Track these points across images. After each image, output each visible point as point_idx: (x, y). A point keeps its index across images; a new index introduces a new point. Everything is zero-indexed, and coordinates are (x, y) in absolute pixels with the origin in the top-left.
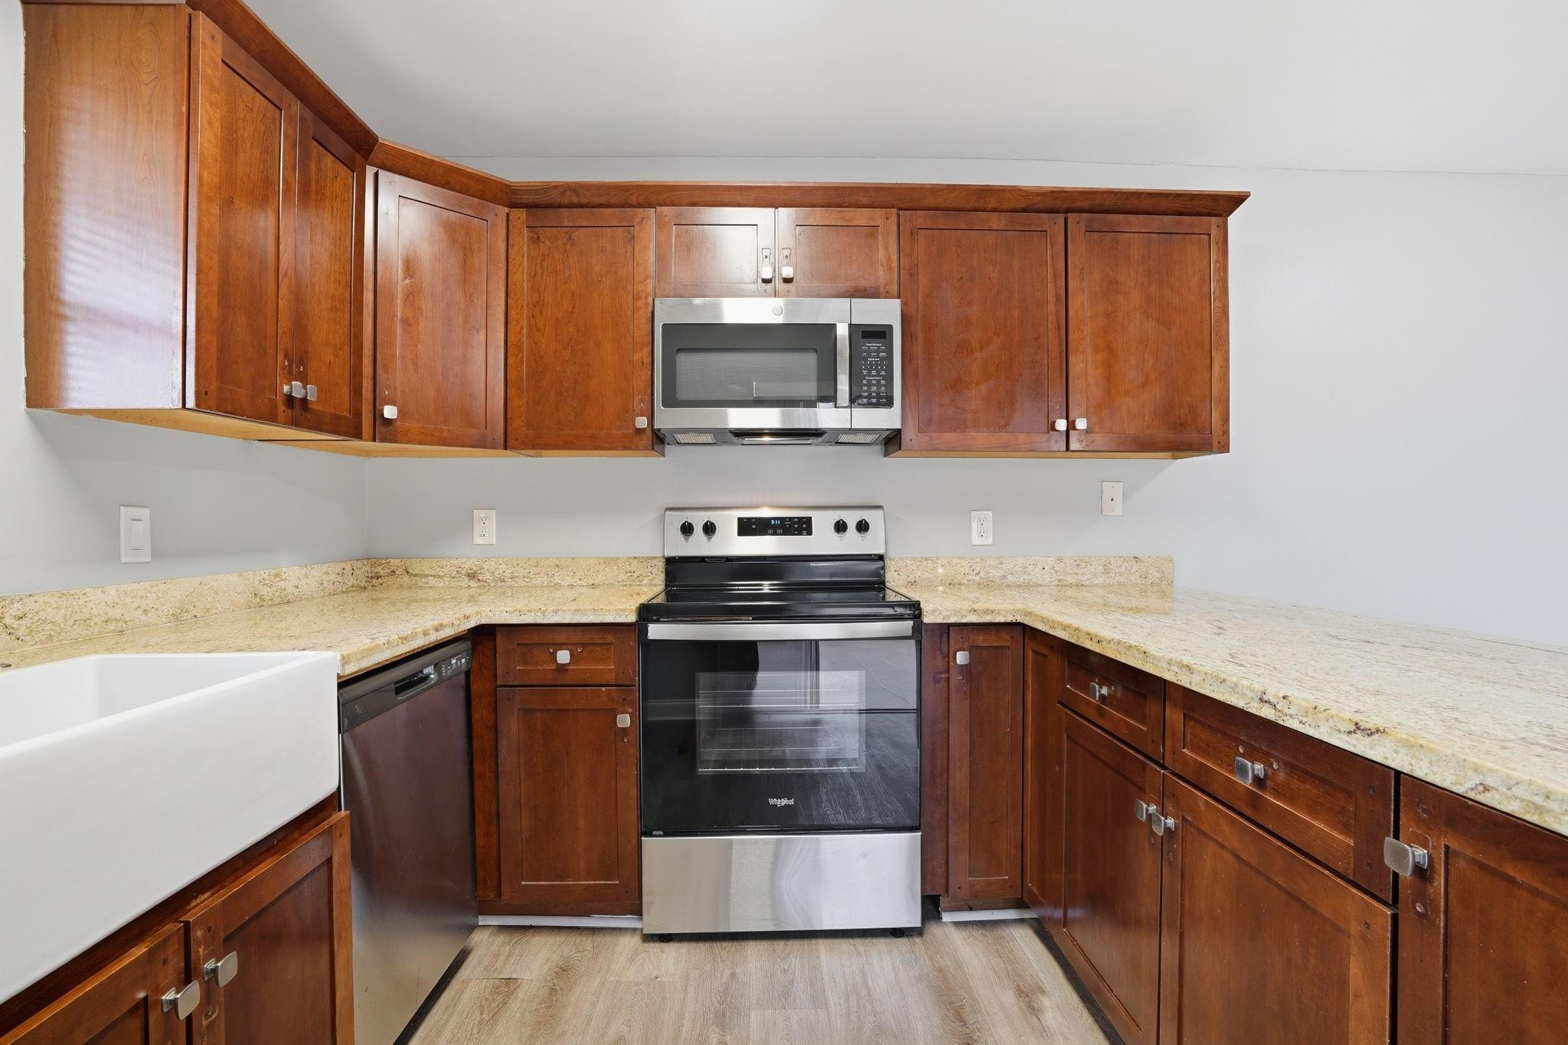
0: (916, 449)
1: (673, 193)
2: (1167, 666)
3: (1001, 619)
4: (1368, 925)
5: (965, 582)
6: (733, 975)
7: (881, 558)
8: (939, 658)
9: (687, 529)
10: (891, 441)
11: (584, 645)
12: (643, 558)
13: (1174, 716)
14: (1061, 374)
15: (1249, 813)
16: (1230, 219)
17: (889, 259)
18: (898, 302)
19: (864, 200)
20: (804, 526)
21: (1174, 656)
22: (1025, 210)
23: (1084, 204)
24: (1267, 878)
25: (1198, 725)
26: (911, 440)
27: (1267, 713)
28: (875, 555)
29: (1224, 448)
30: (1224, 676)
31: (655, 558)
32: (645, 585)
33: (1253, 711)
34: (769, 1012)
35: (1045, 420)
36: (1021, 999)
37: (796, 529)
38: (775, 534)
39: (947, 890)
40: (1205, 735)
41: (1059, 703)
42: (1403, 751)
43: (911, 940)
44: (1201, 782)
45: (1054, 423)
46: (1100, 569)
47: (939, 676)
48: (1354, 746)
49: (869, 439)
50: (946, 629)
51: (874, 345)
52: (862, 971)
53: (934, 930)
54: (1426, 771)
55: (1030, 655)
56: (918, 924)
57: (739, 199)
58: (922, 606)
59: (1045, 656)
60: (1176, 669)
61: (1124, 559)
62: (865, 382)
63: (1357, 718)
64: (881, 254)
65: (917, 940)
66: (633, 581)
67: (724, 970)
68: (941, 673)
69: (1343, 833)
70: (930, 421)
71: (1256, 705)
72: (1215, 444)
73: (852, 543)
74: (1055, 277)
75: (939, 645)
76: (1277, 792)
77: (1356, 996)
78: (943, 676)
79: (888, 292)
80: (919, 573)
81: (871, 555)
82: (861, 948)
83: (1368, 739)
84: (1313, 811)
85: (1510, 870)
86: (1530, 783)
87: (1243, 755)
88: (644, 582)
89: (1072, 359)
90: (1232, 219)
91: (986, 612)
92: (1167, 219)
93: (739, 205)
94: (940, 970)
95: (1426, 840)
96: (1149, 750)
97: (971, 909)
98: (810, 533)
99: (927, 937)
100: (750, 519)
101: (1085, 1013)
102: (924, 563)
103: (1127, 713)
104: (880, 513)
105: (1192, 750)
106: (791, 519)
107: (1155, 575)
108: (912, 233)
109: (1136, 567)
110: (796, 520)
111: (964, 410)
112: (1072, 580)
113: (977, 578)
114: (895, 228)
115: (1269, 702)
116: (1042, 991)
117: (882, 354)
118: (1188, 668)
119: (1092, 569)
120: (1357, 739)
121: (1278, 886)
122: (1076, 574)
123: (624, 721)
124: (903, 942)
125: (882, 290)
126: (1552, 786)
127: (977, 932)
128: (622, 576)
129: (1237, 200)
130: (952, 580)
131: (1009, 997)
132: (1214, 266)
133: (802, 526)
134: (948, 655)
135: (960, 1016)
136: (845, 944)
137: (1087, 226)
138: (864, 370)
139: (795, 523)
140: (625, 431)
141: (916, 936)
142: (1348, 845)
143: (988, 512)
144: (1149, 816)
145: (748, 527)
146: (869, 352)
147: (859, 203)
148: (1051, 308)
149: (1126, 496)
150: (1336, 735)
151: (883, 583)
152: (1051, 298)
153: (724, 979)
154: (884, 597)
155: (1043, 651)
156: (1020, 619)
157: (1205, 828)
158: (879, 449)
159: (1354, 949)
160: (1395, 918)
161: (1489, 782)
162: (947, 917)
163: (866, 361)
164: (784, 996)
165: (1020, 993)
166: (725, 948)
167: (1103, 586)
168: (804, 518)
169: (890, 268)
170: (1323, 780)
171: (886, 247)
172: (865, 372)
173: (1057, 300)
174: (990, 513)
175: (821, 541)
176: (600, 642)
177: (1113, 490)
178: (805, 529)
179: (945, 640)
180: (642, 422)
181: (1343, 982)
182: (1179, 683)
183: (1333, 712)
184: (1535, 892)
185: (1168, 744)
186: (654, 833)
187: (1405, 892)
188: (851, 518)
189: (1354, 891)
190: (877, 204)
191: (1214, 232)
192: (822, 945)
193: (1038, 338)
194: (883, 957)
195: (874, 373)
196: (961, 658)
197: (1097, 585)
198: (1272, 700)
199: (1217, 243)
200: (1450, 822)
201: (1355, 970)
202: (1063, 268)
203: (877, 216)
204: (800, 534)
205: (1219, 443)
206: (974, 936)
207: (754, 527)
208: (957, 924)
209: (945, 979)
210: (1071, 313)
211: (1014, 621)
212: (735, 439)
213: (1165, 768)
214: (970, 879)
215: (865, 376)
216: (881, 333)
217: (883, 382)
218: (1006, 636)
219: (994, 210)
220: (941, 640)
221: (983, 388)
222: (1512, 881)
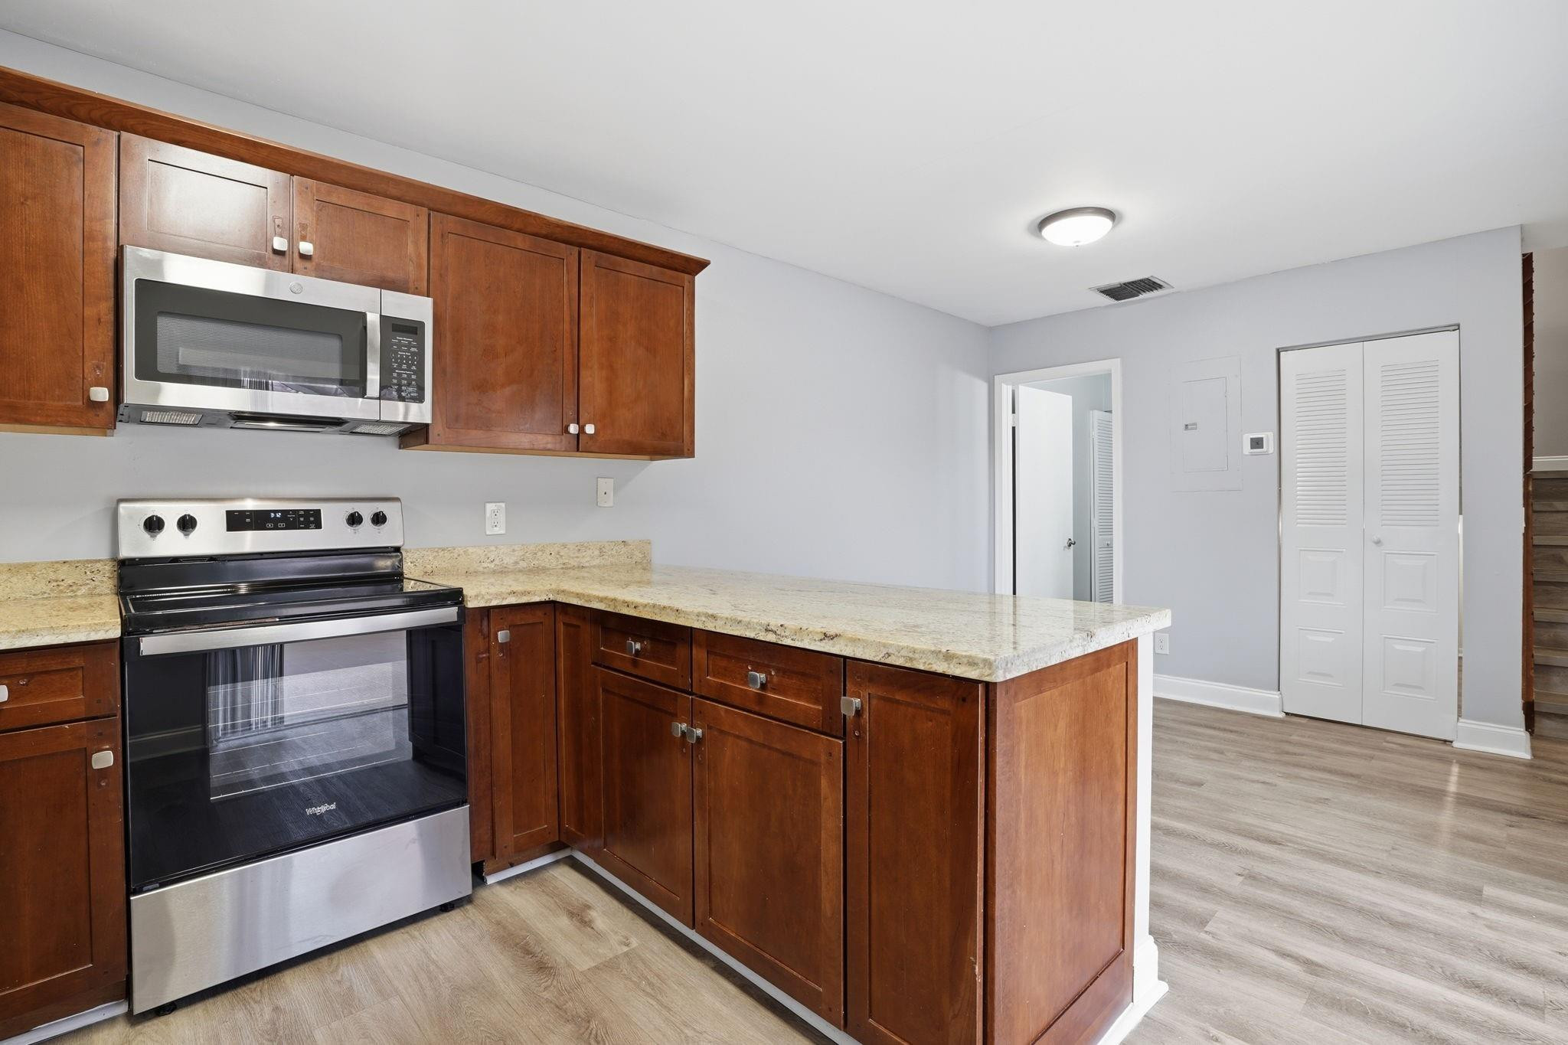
0: (443, 443)
1: (149, 122)
2: (695, 618)
3: (536, 599)
4: (830, 754)
5: (481, 569)
6: (276, 1009)
7: (397, 549)
8: (481, 639)
9: (154, 525)
10: (412, 435)
11: (30, 676)
12: (78, 562)
13: (699, 654)
14: (574, 384)
15: (757, 709)
16: (696, 277)
17: (419, 256)
18: (430, 301)
19: (394, 192)
20: (312, 519)
21: (700, 610)
22: (546, 237)
23: (595, 243)
24: (770, 748)
25: (718, 657)
26: (439, 435)
27: (771, 638)
28: (392, 547)
29: (691, 454)
30: (739, 619)
31: (99, 561)
32: (83, 596)
33: (761, 638)
34: (334, 1025)
35: (560, 423)
36: (574, 919)
37: (302, 523)
38: (276, 528)
39: (493, 854)
40: (724, 663)
41: (592, 664)
42: (850, 644)
43: (462, 909)
44: (721, 697)
45: (567, 427)
46: (597, 553)
47: (481, 656)
48: (824, 647)
49: (388, 430)
50: (486, 612)
51: (405, 340)
52: (424, 950)
53: (483, 893)
54: (861, 653)
55: (561, 628)
56: (470, 892)
57: (243, 152)
58: (465, 592)
59: (579, 627)
60: (704, 619)
61: (616, 543)
62: (395, 375)
63: (824, 630)
64: (411, 248)
65: (469, 907)
66: (61, 591)
67: (261, 1010)
68: (483, 653)
69: (815, 704)
70: (457, 419)
71: (763, 634)
72: (686, 450)
73: (367, 536)
74: (570, 299)
75: (479, 627)
76: (774, 690)
77: (825, 799)
78: (484, 655)
79: (417, 288)
80: (436, 563)
81: (388, 547)
82: (416, 933)
83: (831, 642)
84: (798, 696)
85: (898, 697)
86: (908, 647)
87: (751, 671)
88: (79, 593)
89: (582, 373)
90: (698, 278)
91: (524, 593)
92: (655, 269)
93: (242, 160)
94: (498, 923)
95: (860, 693)
96: (680, 684)
97: (512, 865)
98: (319, 526)
99: (477, 901)
100: (242, 513)
101: (625, 910)
102: (441, 554)
103: (659, 660)
104: (397, 505)
105: (714, 676)
106: (295, 512)
107: (638, 556)
108: (442, 235)
109: (624, 550)
110: (302, 513)
111: (490, 410)
112: (573, 563)
113: (492, 566)
114: (426, 227)
115: (772, 631)
116: (589, 907)
117: (412, 349)
118: (714, 617)
119: (590, 552)
120: (826, 643)
121: (777, 750)
122: (577, 557)
123: (104, 759)
124: (455, 915)
125: (411, 285)
126: (916, 646)
127: (521, 883)
128: (41, 586)
129: (701, 265)
130: (469, 568)
131: (564, 921)
132: (686, 313)
133: (310, 520)
134: (489, 636)
135: (527, 950)
136: (397, 936)
137: (596, 262)
138: (394, 362)
139: (302, 516)
140: (68, 403)
141: (467, 904)
142: (819, 710)
143: (501, 504)
144: (683, 733)
145: (237, 521)
146: (400, 345)
147: (388, 193)
148: (567, 326)
149: (616, 490)
150: (813, 643)
151: (402, 574)
152: (567, 318)
153: (267, 1017)
154: (402, 589)
155: (575, 622)
156: (552, 598)
157: (726, 728)
158: (395, 440)
159: (823, 772)
160: (844, 744)
161: (890, 651)
162: (491, 880)
163: (397, 354)
164: (348, 1002)
165: (572, 914)
166: (255, 989)
167: (599, 567)
168: (311, 510)
169: (419, 266)
170: (803, 674)
171: (416, 243)
172: (395, 365)
173: (572, 320)
174: (503, 505)
175: (333, 534)
176: (60, 667)
177: (606, 485)
178: (312, 522)
179: (485, 623)
180: (101, 394)
181: (818, 794)
182: (707, 629)
183: (811, 629)
184: (908, 704)
185: (695, 675)
186: (145, 888)
187: (849, 727)
188: (367, 511)
189: (822, 736)
190: (407, 198)
191: (686, 284)
192: (373, 945)
193: (555, 351)
194: (440, 935)
195: (404, 367)
196: (502, 636)
197: (594, 567)
198: (775, 629)
199: (688, 295)
200: (871, 680)
201: (824, 783)
202: (577, 294)
203: (408, 211)
204: (307, 527)
205: (689, 450)
206: (520, 887)
207: (248, 520)
208: (501, 883)
209: (504, 928)
210: (582, 333)
211: (547, 599)
212: (232, 423)
213: (691, 694)
214: (515, 836)
215: (395, 369)
216: (413, 329)
217: (413, 377)
218: (539, 613)
219: (519, 231)
220: (481, 622)
221: (507, 391)
222: (898, 702)
